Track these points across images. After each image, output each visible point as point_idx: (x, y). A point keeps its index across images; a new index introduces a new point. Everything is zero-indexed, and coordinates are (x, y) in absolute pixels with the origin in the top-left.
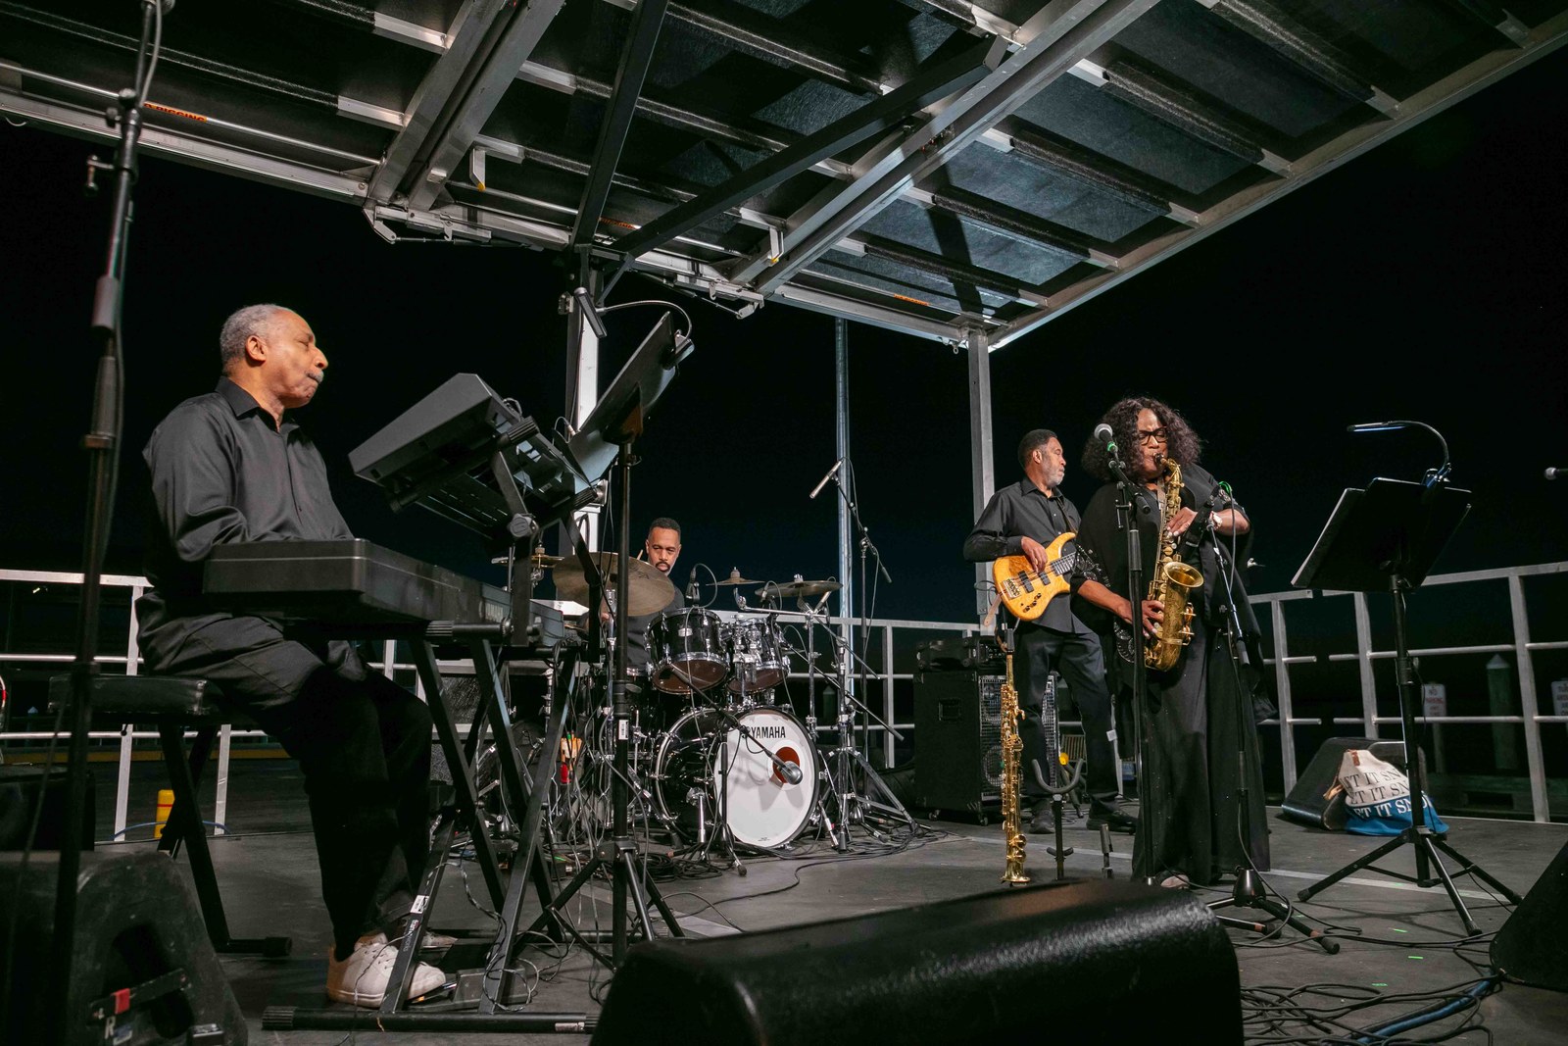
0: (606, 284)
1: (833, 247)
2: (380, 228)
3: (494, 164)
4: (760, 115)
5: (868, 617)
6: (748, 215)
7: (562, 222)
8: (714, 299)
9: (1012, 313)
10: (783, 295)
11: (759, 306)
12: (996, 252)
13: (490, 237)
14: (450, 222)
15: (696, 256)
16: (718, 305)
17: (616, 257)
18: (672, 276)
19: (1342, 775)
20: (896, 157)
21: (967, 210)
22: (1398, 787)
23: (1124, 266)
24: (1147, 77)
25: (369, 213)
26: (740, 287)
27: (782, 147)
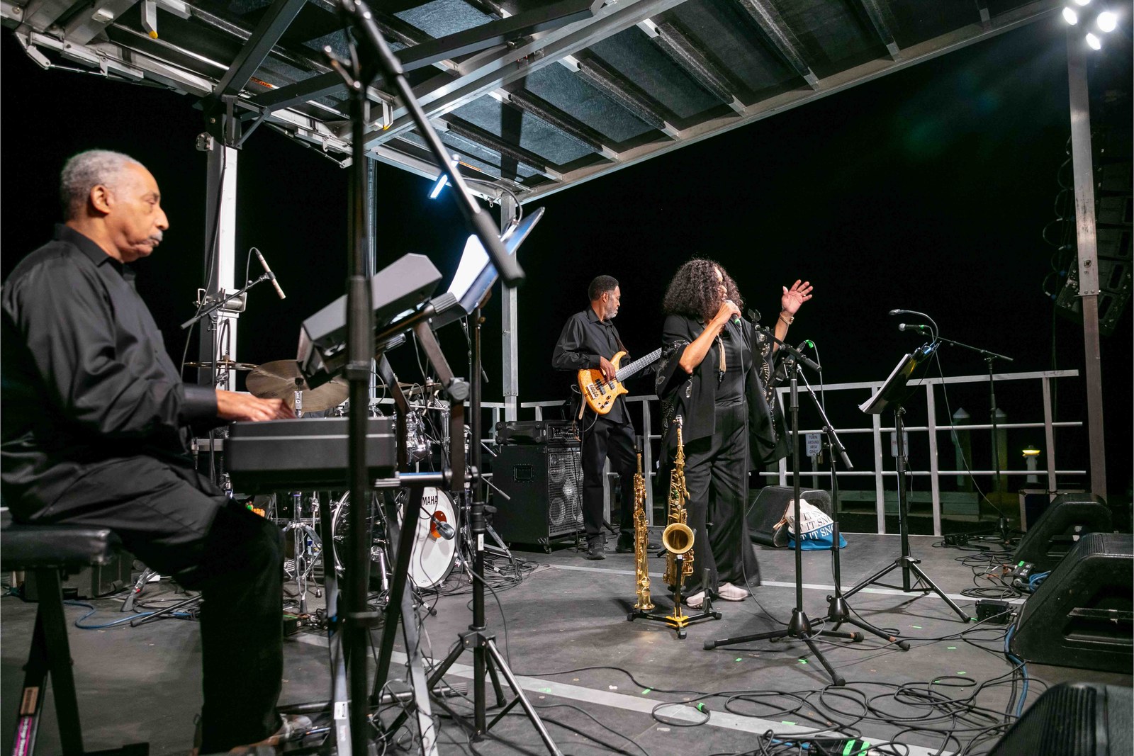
0: (243, 133)
2: (33, 52)
3: (166, 17)
4: (401, 15)
6: (370, 91)
7: (212, 73)
8: (326, 151)
9: (536, 181)
10: (377, 153)
12: (539, 139)
13: (142, 76)
14: (107, 60)
15: (314, 115)
16: (326, 155)
17: (256, 110)
18: (293, 129)
19: (788, 514)
22: (822, 521)
23: (621, 160)
24: (683, 37)
25: (21, 38)
26: (346, 144)
27: (414, 44)
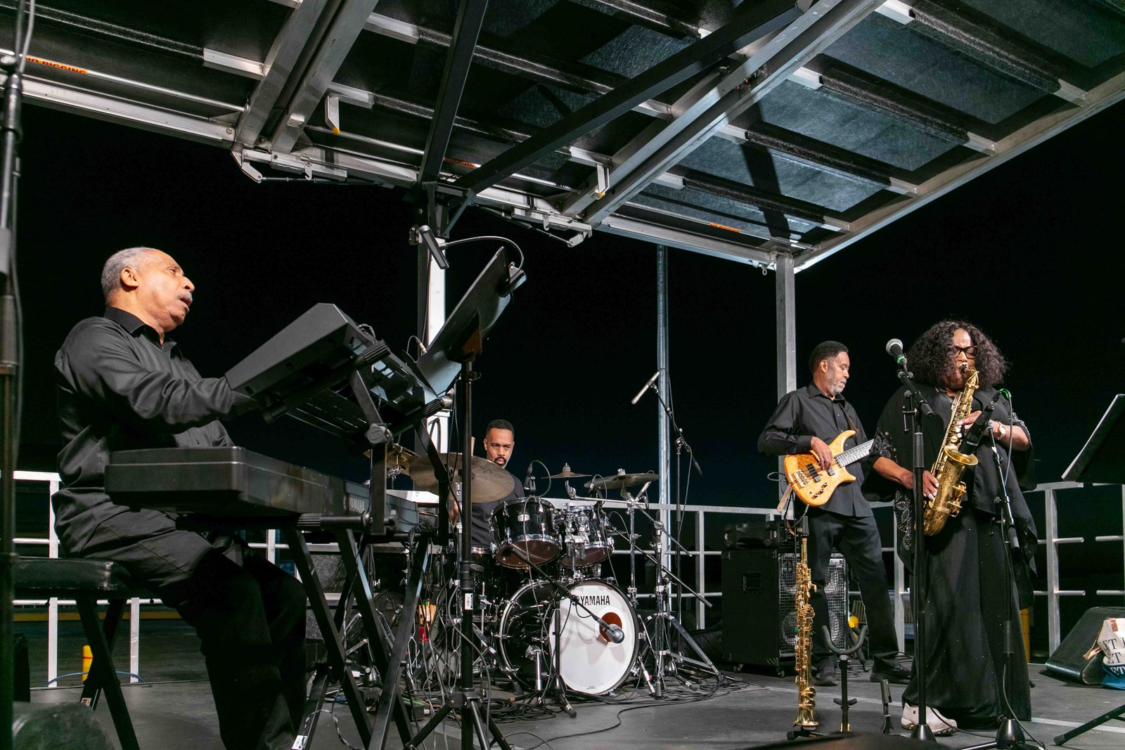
0: (451, 218)
1: (654, 181)
2: (246, 168)
3: (347, 109)
4: (587, 60)
5: (682, 503)
6: (578, 153)
7: (410, 161)
8: (547, 229)
9: (816, 238)
10: (609, 225)
11: (587, 235)
12: (803, 182)
13: (346, 176)
14: (309, 163)
15: (532, 191)
16: (551, 235)
17: (459, 193)
18: (510, 209)
20: (713, 97)
21: (777, 145)
23: (922, 192)
25: (236, 155)
26: (571, 219)
27: (608, 90)
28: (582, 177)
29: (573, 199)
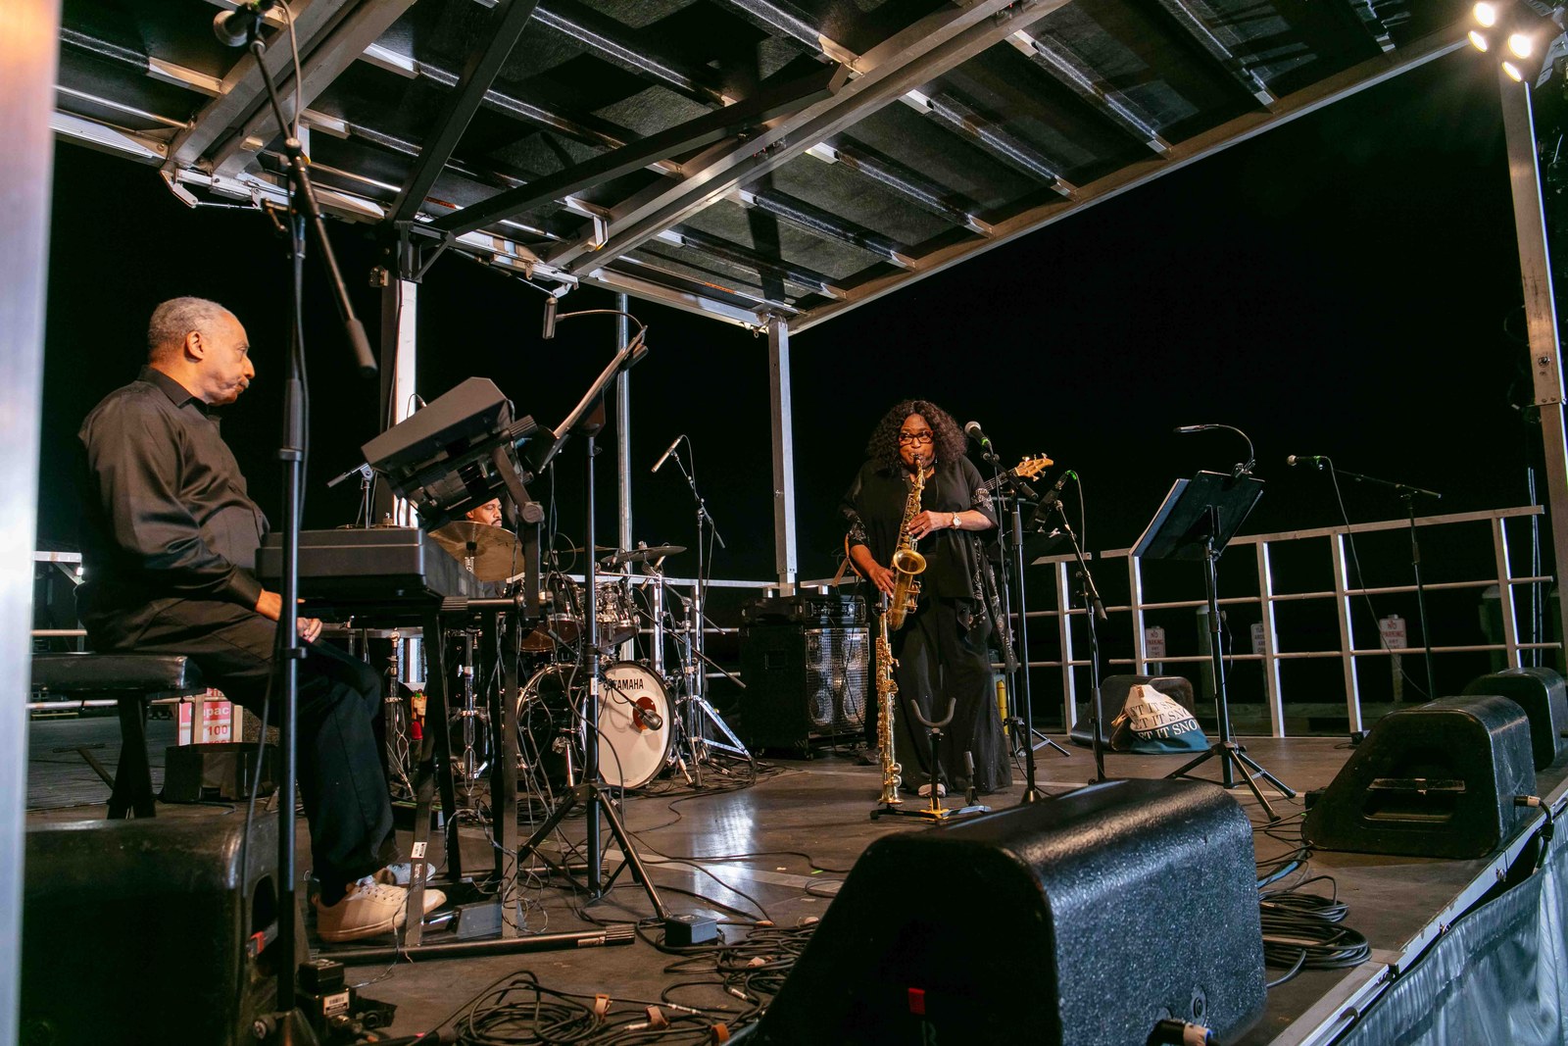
0: (424, 262)
1: (653, 238)
2: (179, 190)
3: (318, 137)
4: (600, 114)
6: (572, 203)
7: (382, 198)
8: (530, 279)
9: (811, 302)
10: (597, 278)
11: (572, 286)
12: (806, 249)
14: (259, 191)
16: (532, 284)
17: (437, 236)
18: (488, 255)
19: (1128, 705)
20: (726, 163)
21: (785, 212)
22: (1175, 714)
23: (920, 268)
24: (966, 108)
25: (166, 174)
26: (555, 269)
27: (619, 145)
28: (575, 229)
29: (560, 249)
